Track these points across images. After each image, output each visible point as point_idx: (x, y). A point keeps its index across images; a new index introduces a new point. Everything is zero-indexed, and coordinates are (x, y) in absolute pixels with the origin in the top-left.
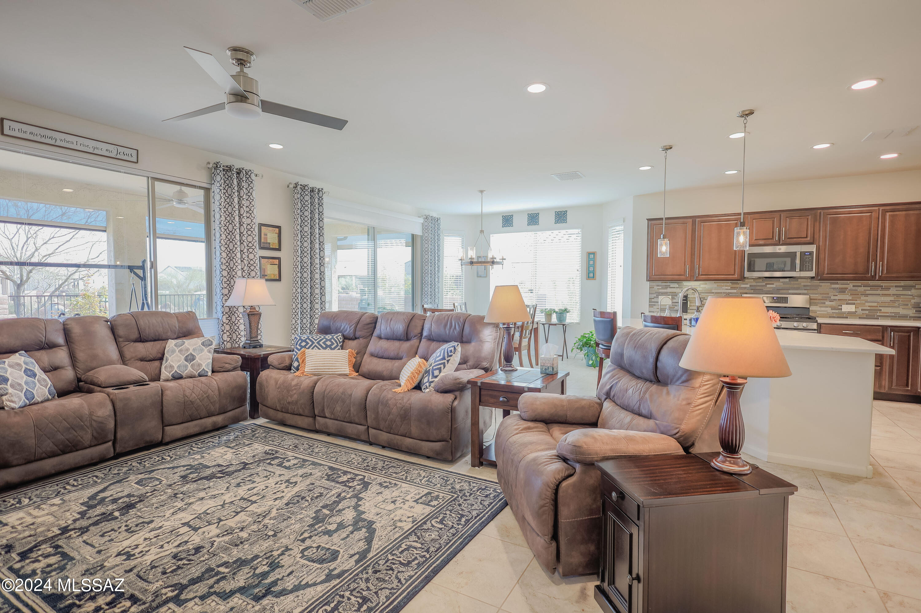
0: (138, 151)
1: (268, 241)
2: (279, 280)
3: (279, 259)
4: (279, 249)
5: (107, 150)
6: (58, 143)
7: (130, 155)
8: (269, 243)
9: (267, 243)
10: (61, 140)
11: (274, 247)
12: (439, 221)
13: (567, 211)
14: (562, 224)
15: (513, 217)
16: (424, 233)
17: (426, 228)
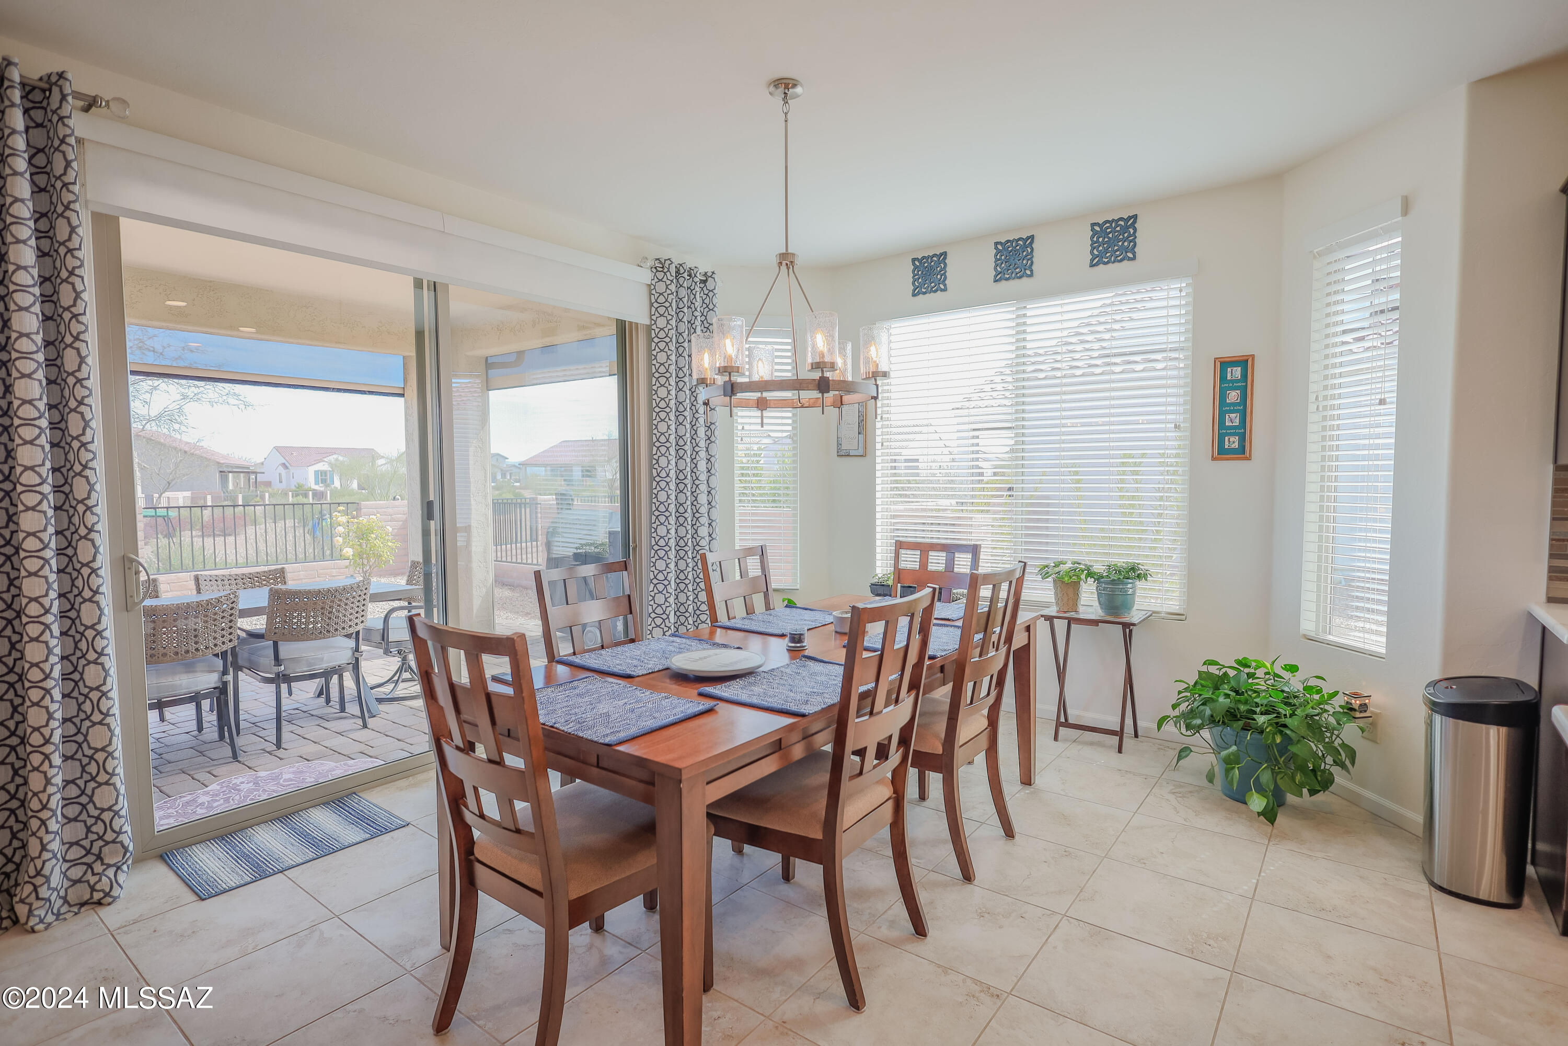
12: (710, 282)
13: (1135, 217)
14: (1116, 264)
15: (945, 258)
16: (654, 318)
17: (661, 299)
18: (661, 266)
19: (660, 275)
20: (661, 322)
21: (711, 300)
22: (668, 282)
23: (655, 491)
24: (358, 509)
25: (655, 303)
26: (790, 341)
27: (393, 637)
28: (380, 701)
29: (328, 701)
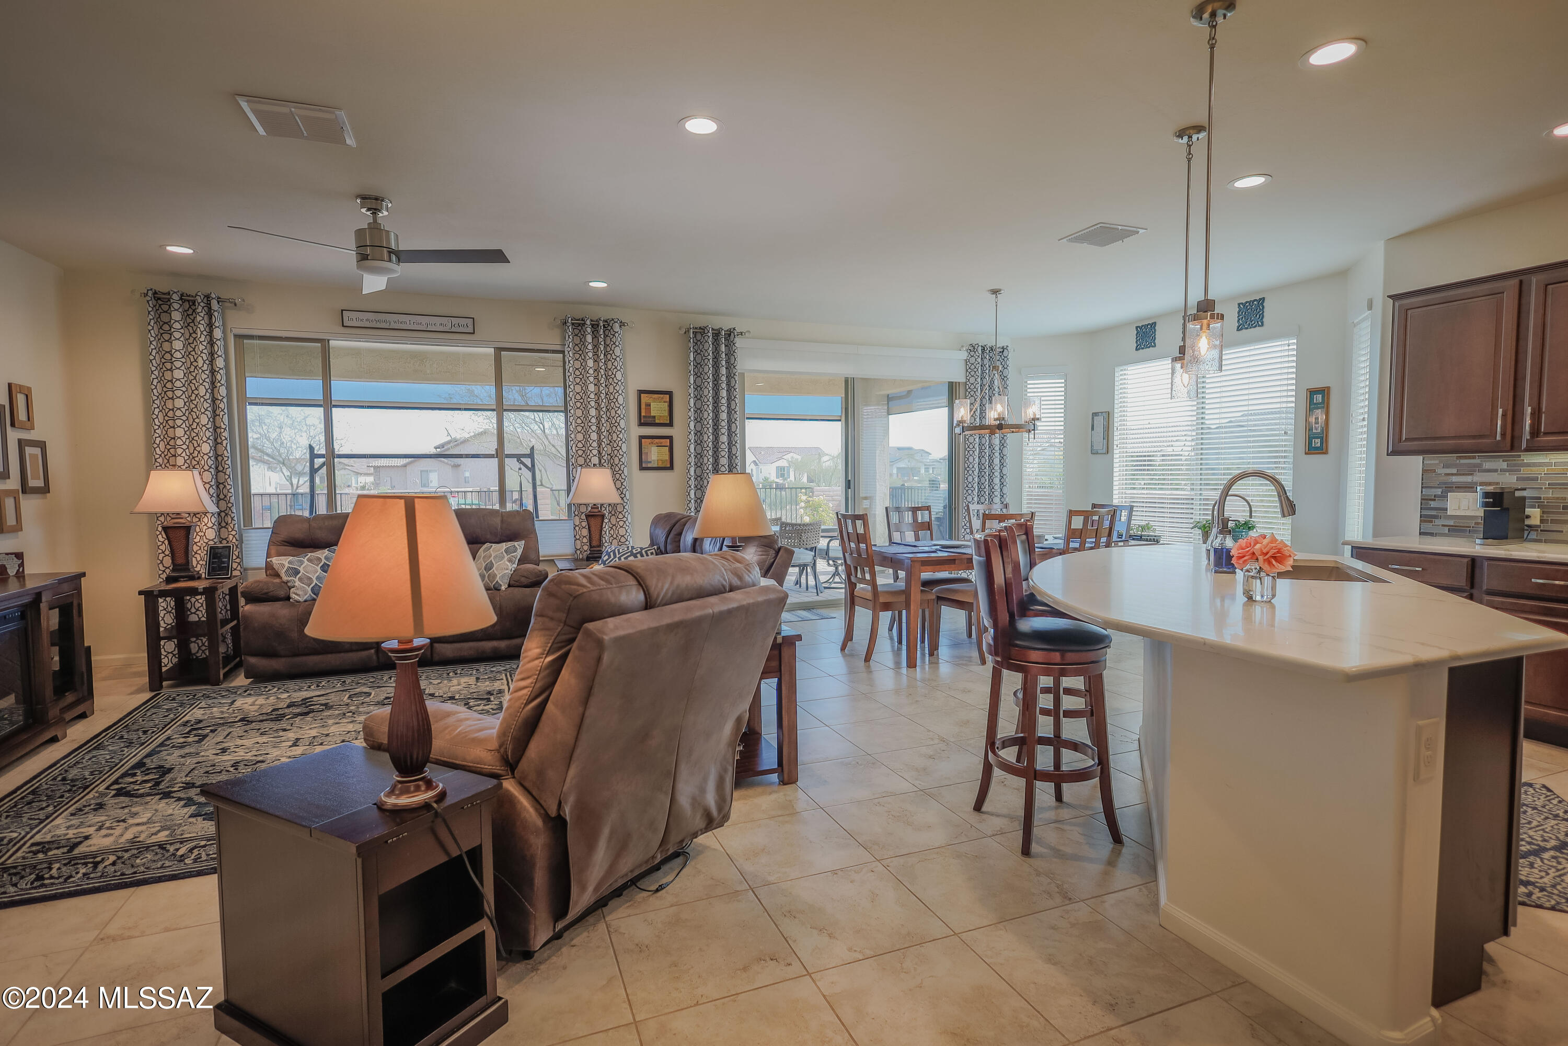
0: (473, 318)
1: (652, 415)
2: (671, 468)
3: (670, 438)
4: (670, 424)
5: (441, 324)
6: (393, 326)
7: (465, 325)
8: (654, 417)
9: (650, 417)
10: (395, 322)
11: (662, 422)
12: (1005, 353)
13: (1264, 299)
14: (1252, 329)
15: (1155, 326)
16: (968, 378)
17: (973, 367)
18: (972, 348)
19: (972, 353)
20: (972, 380)
21: (1006, 363)
22: (977, 357)
23: (966, 476)
24: (813, 492)
25: (969, 367)
26: (1063, 381)
27: (831, 554)
28: (825, 588)
29: (800, 586)
